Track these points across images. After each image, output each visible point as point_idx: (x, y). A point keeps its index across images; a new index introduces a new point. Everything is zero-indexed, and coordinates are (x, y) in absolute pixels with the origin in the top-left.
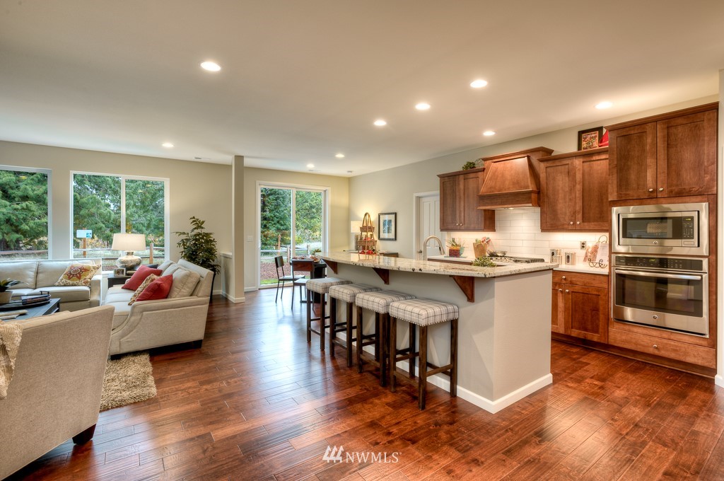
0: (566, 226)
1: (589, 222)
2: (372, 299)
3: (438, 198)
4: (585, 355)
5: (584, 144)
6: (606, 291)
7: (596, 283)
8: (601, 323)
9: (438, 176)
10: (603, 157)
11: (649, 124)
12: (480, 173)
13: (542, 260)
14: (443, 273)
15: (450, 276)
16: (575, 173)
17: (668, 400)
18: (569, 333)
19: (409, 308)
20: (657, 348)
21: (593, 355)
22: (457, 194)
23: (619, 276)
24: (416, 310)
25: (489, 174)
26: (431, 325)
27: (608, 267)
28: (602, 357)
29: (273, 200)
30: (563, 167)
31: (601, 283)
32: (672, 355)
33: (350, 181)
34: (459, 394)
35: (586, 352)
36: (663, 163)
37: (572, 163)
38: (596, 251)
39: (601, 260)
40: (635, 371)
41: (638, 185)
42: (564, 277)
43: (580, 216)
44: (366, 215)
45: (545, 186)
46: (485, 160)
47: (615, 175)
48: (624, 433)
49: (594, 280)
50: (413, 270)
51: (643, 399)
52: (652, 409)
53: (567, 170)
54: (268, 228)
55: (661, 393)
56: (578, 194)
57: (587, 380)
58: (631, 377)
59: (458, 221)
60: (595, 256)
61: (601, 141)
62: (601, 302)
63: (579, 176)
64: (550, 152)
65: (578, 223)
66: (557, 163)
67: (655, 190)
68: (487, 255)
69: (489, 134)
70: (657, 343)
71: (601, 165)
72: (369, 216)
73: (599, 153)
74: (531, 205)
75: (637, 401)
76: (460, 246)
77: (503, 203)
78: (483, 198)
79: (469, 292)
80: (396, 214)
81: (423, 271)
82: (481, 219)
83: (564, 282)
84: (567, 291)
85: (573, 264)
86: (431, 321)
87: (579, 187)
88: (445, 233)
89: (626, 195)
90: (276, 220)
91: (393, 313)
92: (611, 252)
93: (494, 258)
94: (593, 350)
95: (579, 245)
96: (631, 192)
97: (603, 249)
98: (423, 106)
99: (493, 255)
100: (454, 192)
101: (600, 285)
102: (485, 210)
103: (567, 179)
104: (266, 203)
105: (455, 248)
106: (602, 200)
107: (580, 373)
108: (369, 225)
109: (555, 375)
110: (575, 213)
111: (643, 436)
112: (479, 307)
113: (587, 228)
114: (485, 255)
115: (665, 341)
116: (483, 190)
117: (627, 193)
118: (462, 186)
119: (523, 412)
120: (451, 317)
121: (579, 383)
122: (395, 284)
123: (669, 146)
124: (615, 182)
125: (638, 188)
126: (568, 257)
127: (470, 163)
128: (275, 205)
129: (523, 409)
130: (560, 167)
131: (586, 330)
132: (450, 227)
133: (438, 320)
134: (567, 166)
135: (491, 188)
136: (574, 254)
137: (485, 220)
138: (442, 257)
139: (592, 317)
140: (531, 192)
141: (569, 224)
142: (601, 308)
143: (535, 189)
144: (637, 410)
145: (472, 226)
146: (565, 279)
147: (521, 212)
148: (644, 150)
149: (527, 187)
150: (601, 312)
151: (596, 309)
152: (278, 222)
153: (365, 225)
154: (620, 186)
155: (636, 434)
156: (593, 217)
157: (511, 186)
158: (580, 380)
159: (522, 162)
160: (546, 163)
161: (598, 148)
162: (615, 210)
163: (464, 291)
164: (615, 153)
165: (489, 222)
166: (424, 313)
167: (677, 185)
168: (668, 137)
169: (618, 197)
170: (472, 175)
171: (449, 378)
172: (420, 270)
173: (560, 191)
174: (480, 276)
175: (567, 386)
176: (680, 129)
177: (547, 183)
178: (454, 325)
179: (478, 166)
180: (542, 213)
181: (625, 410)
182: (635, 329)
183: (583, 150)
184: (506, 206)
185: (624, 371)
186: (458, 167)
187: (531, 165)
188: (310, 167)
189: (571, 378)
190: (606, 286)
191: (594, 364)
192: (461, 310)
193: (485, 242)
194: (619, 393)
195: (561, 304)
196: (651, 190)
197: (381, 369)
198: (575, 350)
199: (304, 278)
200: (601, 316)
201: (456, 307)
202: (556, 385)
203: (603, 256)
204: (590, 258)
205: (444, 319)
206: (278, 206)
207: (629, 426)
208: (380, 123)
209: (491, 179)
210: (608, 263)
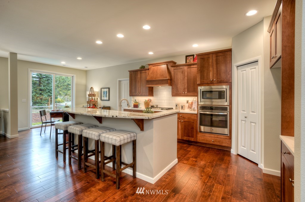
0: (181, 94)
1: (190, 92)
2: (91, 132)
3: (128, 81)
4: (189, 147)
5: (188, 61)
6: (196, 120)
7: (193, 117)
8: (195, 134)
9: (128, 71)
10: (195, 66)
11: (211, 55)
12: (147, 71)
13: (172, 109)
14: (128, 118)
15: (132, 119)
16: (185, 72)
17: (218, 163)
18: (183, 139)
19: (111, 137)
20: (213, 141)
21: (192, 146)
22: (137, 79)
23: (201, 114)
24: (114, 138)
25: (151, 71)
26: (122, 145)
27: (197, 110)
28: (195, 147)
29: (46, 80)
30: (180, 69)
31: (195, 117)
32: (218, 144)
33: (86, 72)
34: (137, 177)
35: (189, 146)
36: (215, 70)
37: (184, 68)
38: (192, 104)
39: (194, 108)
40: (206, 151)
41: (207, 78)
42: (181, 115)
43: (186, 90)
44: (91, 88)
45: (173, 77)
46: (149, 65)
47: (199, 74)
48: (206, 182)
49: (192, 116)
50: (113, 117)
51: (211, 164)
52: (214, 168)
53: (182, 71)
54: (43, 95)
55: (216, 160)
56: (186, 81)
57: (190, 159)
58: (205, 154)
59: (137, 92)
60: (192, 106)
61: (194, 60)
62: (194, 125)
63: (186, 74)
64: (175, 63)
65: (186, 93)
66: (178, 68)
67: (213, 80)
68: (150, 107)
69: (151, 53)
70: (213, 139)
71: (194, 69)
72: (93, 89)
73: (193, 64)
74: (168, 85)
75: (209, 165)
76: (138, 103)
77: (156, 84)
78: (149, 82)
79: (141, 126)
80: (109, 88)
81: (118, 117)
82: (147, 91)
83: (181, 117)
84: (182, 121)
85: (184, 110)
86: (122, 143)
87: (186, 78)
88: (132, 97)
89: (203, 82)
90: (47, 91)
91: (102, 139)
92: (198, 105)
93: (153, 108)
94: (191, 145)
95: (186, 102)
96: (205, 81)
97: (195, 103)
98: (120, 36)
99: (152, 107)
100: (135, 79)
101: (194, 118)
102: (149, 87)
103: (182, 74)
104: (41, 82)
105: (136, 104)
106: (194, 84)
107: (188, 156)
108: (93, 93)
109: (178, 158)
110: (185, 89)
111: (213, 182)
112: (146, 133)
113: (189, 95)
114: (149, 107)
115: (216, 138)
116: (148, 78)
117: (204, 81)
118: (139, 76)
119: (166, 180)
120: (133, 139)
121: (188, 160)
122: (105, 124)
123: (217, 64)
124: (199, 76)
125: (207, 79)
126: (182, 107)
127: (143, 66)
128: (47, 83)
129: (167, 178)
130: (179, 70)
131: (189, 136)
132: (134, 94)
133: (126, 141)
134: (182, 69)
135: (151, 77)
136: (184, 106)
137: (149, 91)
138: (130, 108)
139: (191, 131)
140: (168, 79)
141: (183, 93)
142: (194, 127)
143: (170, 78)
144: (209, 169)
145: (144, 94)
146: (181, 116)
147: (164, 88)
148: (209, 65)
149: (167, 77)
150: (194, 129)
151: (193, 128)
152: (49, 92)
153: (91, 93)
154: (201, 78)
155: (210, 181)
156: (191, 91)
157: (160, 77)
158: (188, 159)
159: (164, 67)
160: (174, 67)
161: (193, 63)
162: (199, 88)
163: (139, 126)
164: (199, 65)
165: (151, 92)
166: (118, 139)
167: (220, 79)
168: (217, 60)
169: (200, 82)
170: (143, 71)
171: (132, 169)
172: (116, 116)
173: (179, 80)
174: (146, 118)
175: (183, 163)
176: (220, 57)
177: (174, 76)
178: (134, 143)
179: (146, 68)
180: (172, 88)
181: (205, 170)
182: (206, 135)
183: (187, 63)
184: (158, 85)
185: (203, 152)
186: (138, 68)
187: (168, 68)
188: (63, 63)
189: (185, 159)
190: (196, 118)
191: (192, 151)
192: (137, 135)
193: (149, 101)
194: (202, 163)
195: (180, 127)
196: (211, 80)
197: (97, 169)
198: (185, 145)
199: (59, 121)
200: (195, 131)
201: (135, 134)
202: (179, 163)
203: (195, 106)
204: (190, 107)
205: (129, 140)
206: (48, 83)
207: (208, 178)
208: (99, 42)
209: (151, 73)
210: (197, 109)
